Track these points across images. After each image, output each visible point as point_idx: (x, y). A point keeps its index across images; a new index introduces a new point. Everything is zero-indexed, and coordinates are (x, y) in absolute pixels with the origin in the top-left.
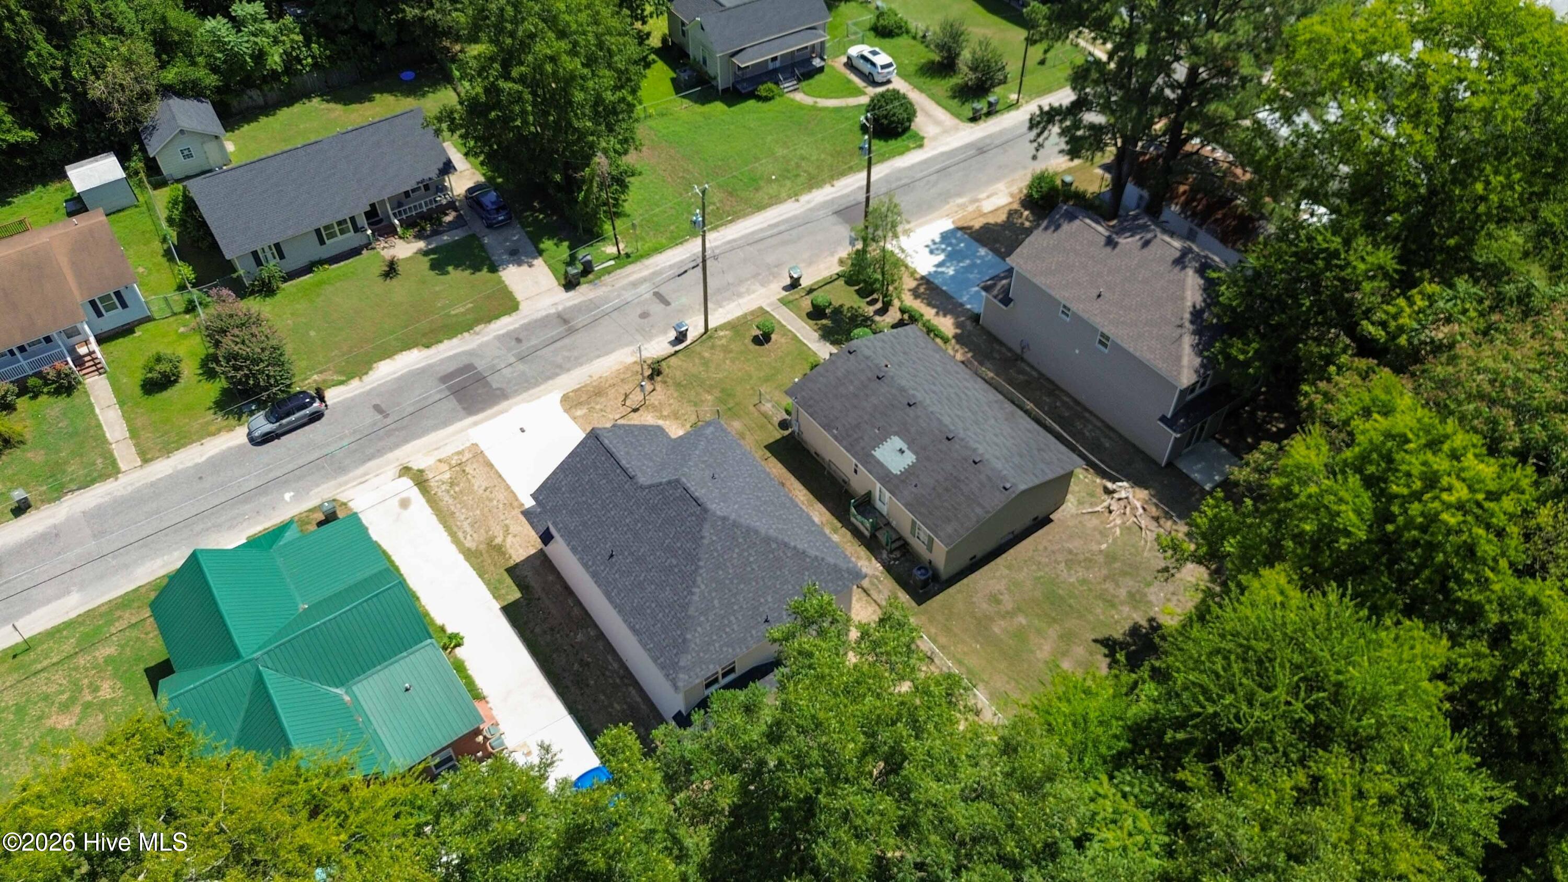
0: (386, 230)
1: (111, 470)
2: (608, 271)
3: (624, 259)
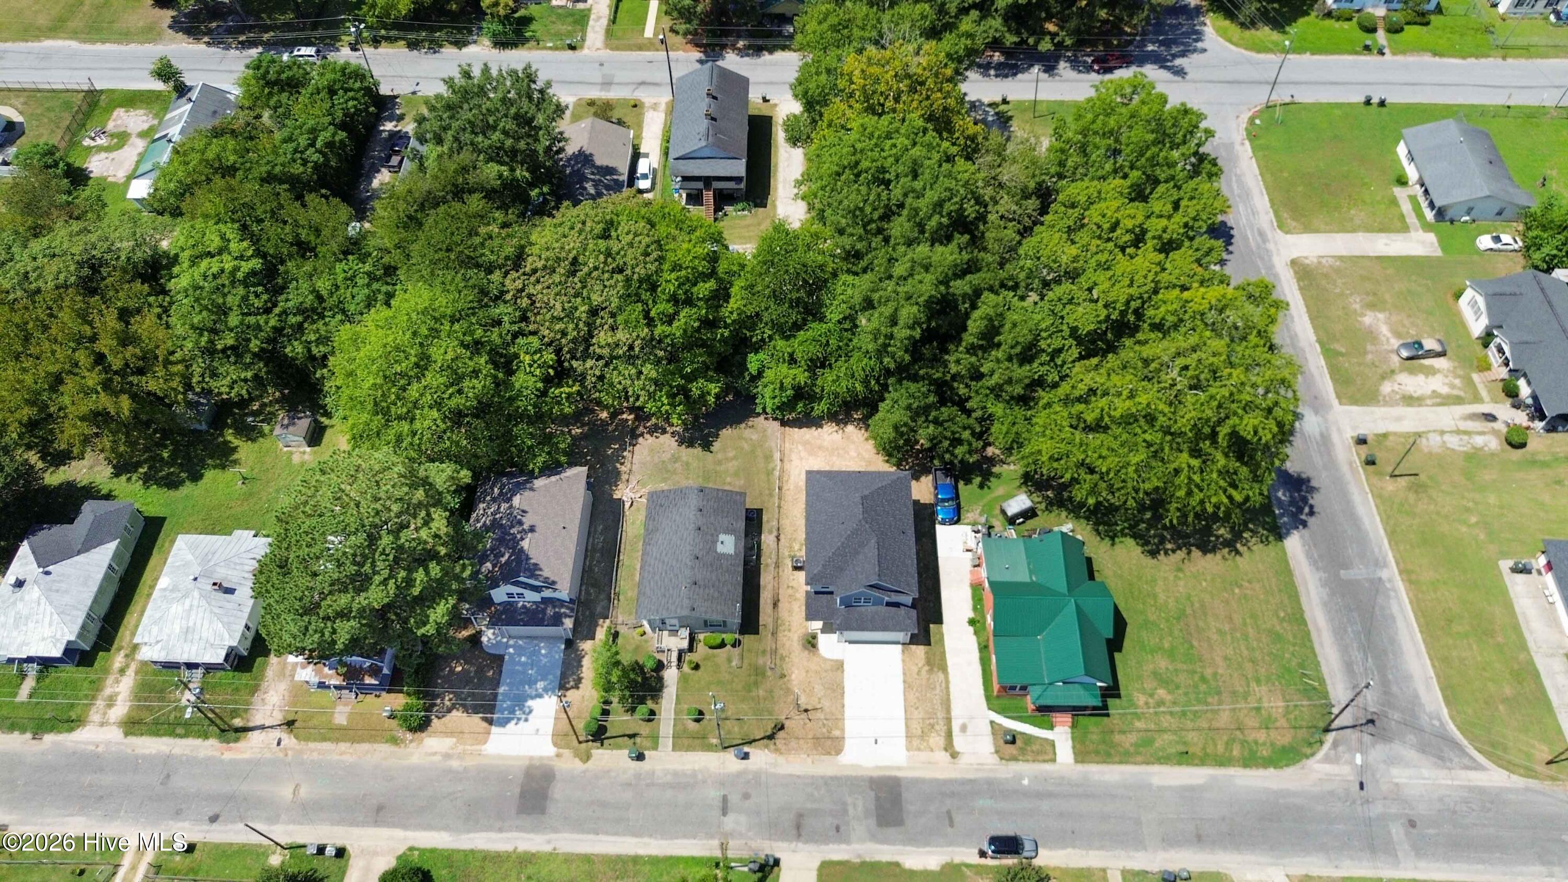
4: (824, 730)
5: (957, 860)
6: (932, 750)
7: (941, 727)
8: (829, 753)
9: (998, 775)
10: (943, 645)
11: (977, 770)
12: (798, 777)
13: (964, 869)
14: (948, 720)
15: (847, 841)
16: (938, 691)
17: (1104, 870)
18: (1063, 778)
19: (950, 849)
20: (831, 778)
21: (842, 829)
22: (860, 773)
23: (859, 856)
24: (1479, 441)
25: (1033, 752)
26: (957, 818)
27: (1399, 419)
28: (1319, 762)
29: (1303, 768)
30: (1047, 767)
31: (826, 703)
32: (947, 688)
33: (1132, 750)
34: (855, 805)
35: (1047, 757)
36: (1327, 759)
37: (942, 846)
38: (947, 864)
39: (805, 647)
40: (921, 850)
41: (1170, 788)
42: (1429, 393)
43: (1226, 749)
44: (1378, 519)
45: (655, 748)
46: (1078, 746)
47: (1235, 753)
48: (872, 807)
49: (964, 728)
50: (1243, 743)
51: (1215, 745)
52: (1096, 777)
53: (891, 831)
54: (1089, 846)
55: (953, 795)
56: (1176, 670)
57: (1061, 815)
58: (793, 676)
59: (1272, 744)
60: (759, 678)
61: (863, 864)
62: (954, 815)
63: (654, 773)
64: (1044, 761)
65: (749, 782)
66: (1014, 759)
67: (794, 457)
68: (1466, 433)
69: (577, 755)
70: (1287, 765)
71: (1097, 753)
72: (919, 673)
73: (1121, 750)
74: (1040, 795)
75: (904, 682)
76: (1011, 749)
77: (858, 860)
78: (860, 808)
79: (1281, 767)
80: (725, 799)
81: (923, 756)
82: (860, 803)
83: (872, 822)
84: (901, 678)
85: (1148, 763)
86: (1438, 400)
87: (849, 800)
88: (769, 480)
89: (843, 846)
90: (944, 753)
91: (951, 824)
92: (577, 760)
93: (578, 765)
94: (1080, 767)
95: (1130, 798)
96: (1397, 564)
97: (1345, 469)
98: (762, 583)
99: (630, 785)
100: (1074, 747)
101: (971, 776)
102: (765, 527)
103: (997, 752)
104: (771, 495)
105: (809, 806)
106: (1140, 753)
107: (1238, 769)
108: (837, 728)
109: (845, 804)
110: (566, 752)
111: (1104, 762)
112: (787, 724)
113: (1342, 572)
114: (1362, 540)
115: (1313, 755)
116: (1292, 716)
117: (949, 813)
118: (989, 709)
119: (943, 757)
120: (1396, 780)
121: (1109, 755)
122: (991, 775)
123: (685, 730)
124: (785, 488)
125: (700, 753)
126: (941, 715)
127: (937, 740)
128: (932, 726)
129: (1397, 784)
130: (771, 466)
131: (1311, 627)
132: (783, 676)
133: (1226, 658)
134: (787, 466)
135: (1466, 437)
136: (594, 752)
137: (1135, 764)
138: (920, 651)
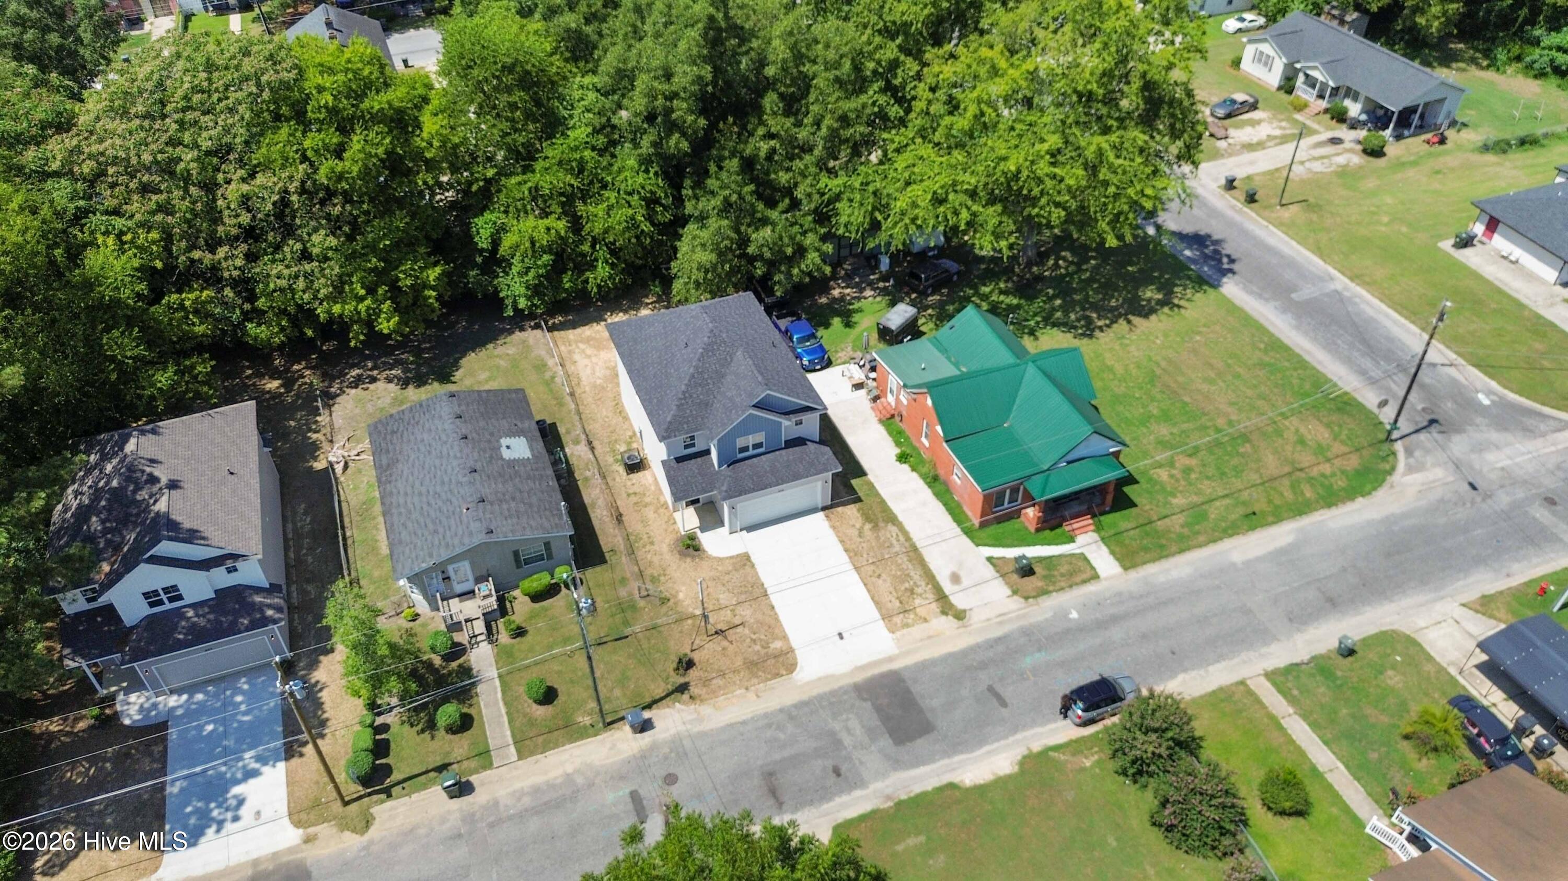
4: (757, 647)
5: (1036, 747)
6: (926, 620)
7: (923, 587)
8: (778, 675)
9: (1034, 619)
10: (878, 495)
11: (1001, 623)
12: (744, 723)
13: (1051, 753)
14: (930, 577)
15: (860, 783)
16: (897, 548)
17: (1242, 683)
18: (1120, 594)
19: (1019, 736)
20: (795, 706)
21: (844, 768)
22: (835, 685)
23: (888, 798)
24: (1341, 160)
25: (1062, 575)
26: (1007, 692)
27: (1252, 163)
28: (1404, 475)
29: (1392, 487)
30: (1091, 588)
31: (746, 613)
32: (908, 538)
33: (1186, 531)
34: (848, 730)
35: (1084, 576)
36: (1410, 470)
37: (1005, 737)
38: (1024, 757)
39: (682, 555)
40: (978, 753)
41: (1258, 559)
42: (1265, 138)
43: (1295, 493)
44: (1294, 243)
45: (488, 765)
46: (1117, 549)
47: (1308, 495)
48: (874, 721)
49: (955, 578)
50: (1311, 480)
51: (1282, 494)
52: (1162, 579)
53: (920, 744)
54: (1204, 663)
55: (983, 666)
56: (1183, 432)
57: (1144, 636)
58: (681, 596)
59: (1343, 472)
60: (629, 615)
61: (900, 804)
62: (999, 688)
63: (496, 803)
64: (1084, 582)
65: (666, 758)
66: (1044, 592)
67: (577, 357)
68: (1322, 157)
69: (344, 825)
70: (1375, 489)
71: (1146, 550)
72: (860, 535)
73: (1172, 536)
74: (1102, 624)
75: (846, 550)
76: (1031, 583)
77: (890, 804)
78: (858, 731)
79: (1369, 493)
80: (635, 796)
81: (918, 631)
82: (854, 724)
83: (886, 742)
84: (840, 547)
85: (1215, 541)
86: (1278, 141)
87: (837, 726)
88: (551, 391)
89: (858, 793)
90: (944, 618)
91: (1004, 704)
92: (347, 834)
93: (352, 841)
94: (1133, 574)
95: (1218, 587)
96: (1343, 273)
97: (1230, 213)
98: (587, 500)
99: (460, 836)
100: (1112, 553)
101: (998, 633)
102: (565, 439)
103: (1015, 592)
104: (561, 404)
105: (777, 756)
106: (1198, 533)
107: (1322, 512)
108: (775, 638)
109: (832, 734)
110: (323, 830)
111: (1160, 558)
112: (696, 656)
113: (1293, 296)
114: (1291, 264)
115: (1393, 468)
116: (1343, 437)
117: (990, 689)
118: (978, 545)
119: (946, 623)
120: (1499, 465)
121: (1162, 547)
122: (1024, 623)
123: (532, 722)
124: (578, 391)
125: (567, 747)
126: (916, 575)
127: (925, 604)
128: (912, 591)
129: (1503, 469)
130: (548, 375)
131: (1297, 350)
132: (664, 601)
133: (1232, 404)
134: (571, 369)
135: (1325, 161)
136: (375, 810)
137: (1200, 546)
138: (851, 511)
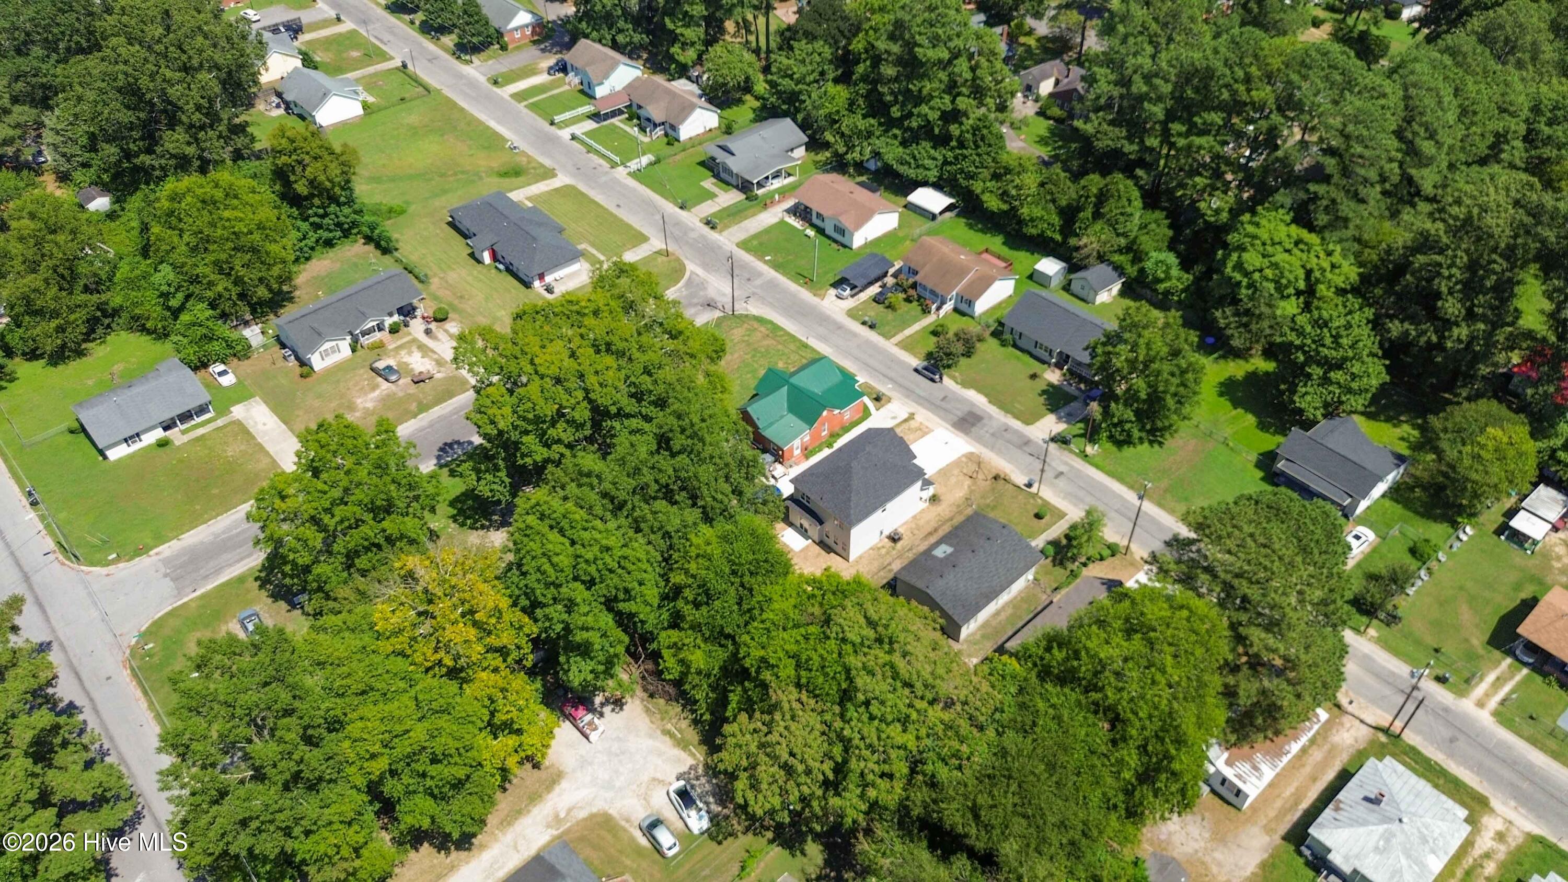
0: (1059, 366)
1: (887, 336)
2: (1071, 451)
3: (1084, 456)
4: (970, 465)
5: (958, 386)
8: (978, 456)
9: (900, 396)
12: (1005, 459)
13: (958, 382)
15: (1006, 424)
17: (895, 345)
18: (873, 377)
19: (956, 391)
20: (987, 448)
21: (1003, 429)
22: (970, 440)
23: (1005, 415)
24: (452, 329)
26: (939, 397)
28: (753, 312)
29: (762, 315)
31: (956, 472)
34: (986, 432)
36: (748, 311)
37: (960, 394)
38: (963, 388)
40: (972, 400)
41: (827, 345)
43: (782, 337)
47: (781, 334)
50: (772, 333)
51: (787, 340)
53: (978, 413)
58: (961, 494)
59: (761, 326)
66: (885, 394)
74: (890, 379)
78: (984, 430)
79: (771, 321)
81: (929, 423)
83: (984, 422)
90: (917, 418)
91: (943, 397)
95: (849, 354)
105: (1011, 447)
107: (788, 331)
115: (752, 315)
116: (740, 326)
117: (941, 401)
119: (920, 417)
122: (903, 397)
